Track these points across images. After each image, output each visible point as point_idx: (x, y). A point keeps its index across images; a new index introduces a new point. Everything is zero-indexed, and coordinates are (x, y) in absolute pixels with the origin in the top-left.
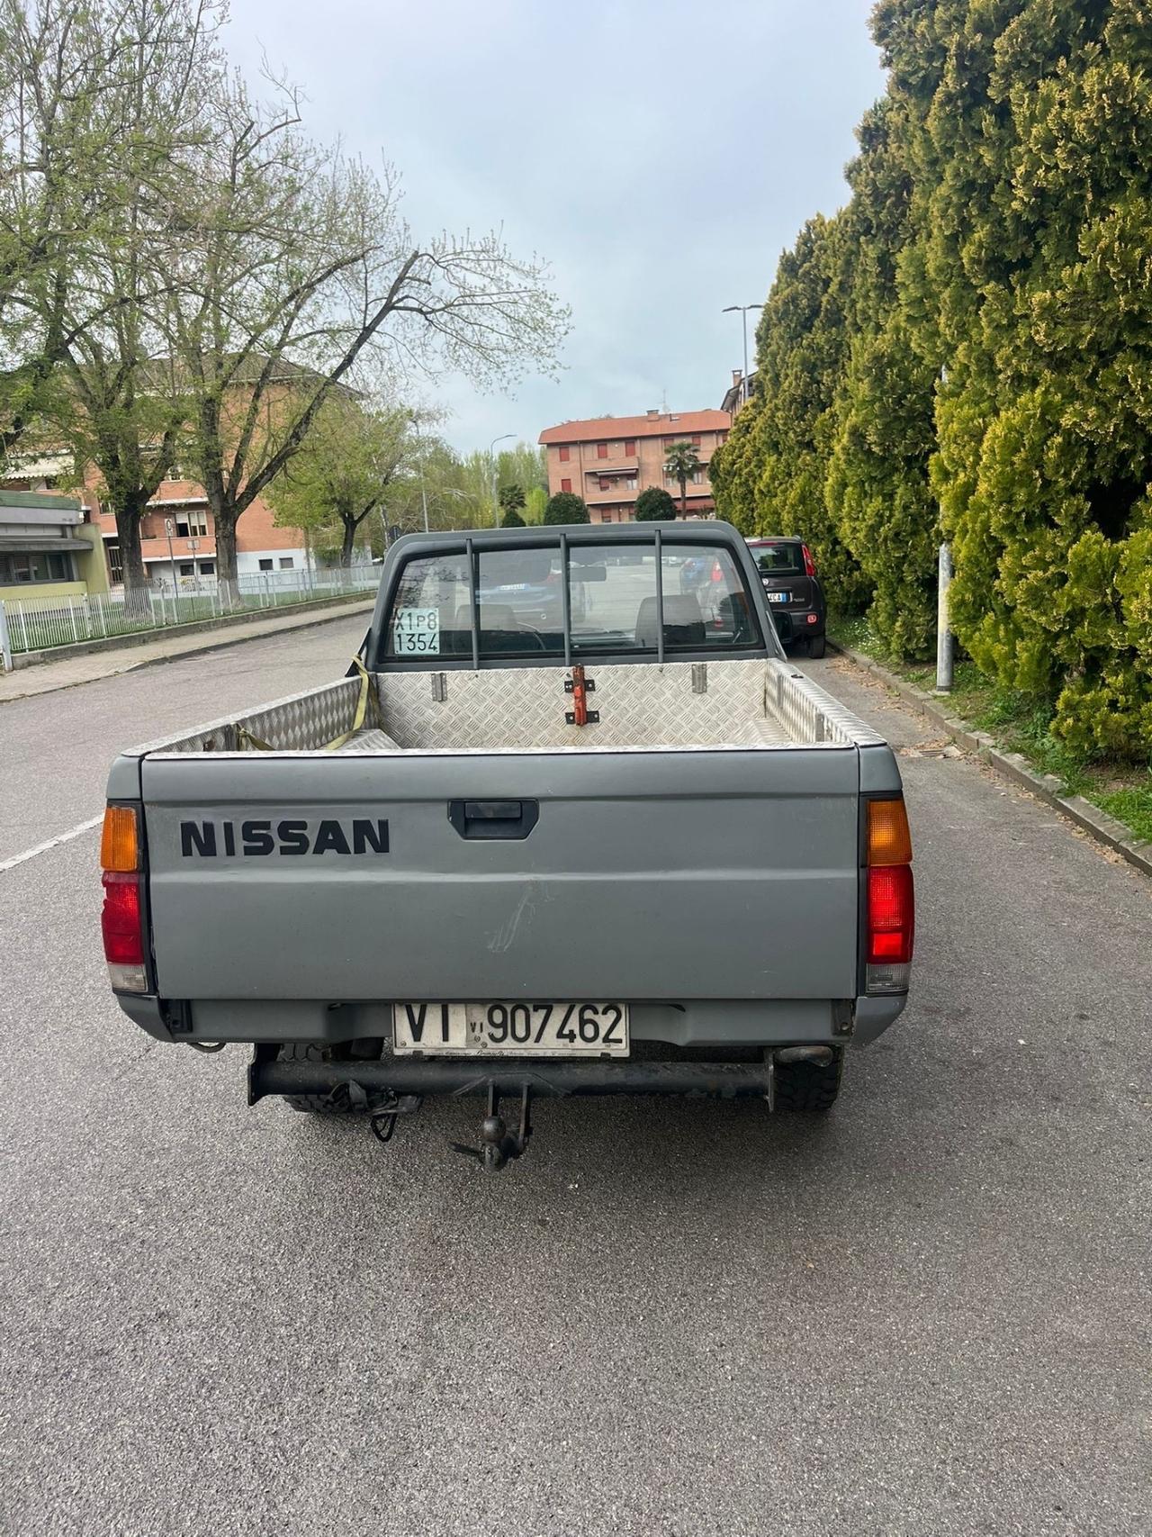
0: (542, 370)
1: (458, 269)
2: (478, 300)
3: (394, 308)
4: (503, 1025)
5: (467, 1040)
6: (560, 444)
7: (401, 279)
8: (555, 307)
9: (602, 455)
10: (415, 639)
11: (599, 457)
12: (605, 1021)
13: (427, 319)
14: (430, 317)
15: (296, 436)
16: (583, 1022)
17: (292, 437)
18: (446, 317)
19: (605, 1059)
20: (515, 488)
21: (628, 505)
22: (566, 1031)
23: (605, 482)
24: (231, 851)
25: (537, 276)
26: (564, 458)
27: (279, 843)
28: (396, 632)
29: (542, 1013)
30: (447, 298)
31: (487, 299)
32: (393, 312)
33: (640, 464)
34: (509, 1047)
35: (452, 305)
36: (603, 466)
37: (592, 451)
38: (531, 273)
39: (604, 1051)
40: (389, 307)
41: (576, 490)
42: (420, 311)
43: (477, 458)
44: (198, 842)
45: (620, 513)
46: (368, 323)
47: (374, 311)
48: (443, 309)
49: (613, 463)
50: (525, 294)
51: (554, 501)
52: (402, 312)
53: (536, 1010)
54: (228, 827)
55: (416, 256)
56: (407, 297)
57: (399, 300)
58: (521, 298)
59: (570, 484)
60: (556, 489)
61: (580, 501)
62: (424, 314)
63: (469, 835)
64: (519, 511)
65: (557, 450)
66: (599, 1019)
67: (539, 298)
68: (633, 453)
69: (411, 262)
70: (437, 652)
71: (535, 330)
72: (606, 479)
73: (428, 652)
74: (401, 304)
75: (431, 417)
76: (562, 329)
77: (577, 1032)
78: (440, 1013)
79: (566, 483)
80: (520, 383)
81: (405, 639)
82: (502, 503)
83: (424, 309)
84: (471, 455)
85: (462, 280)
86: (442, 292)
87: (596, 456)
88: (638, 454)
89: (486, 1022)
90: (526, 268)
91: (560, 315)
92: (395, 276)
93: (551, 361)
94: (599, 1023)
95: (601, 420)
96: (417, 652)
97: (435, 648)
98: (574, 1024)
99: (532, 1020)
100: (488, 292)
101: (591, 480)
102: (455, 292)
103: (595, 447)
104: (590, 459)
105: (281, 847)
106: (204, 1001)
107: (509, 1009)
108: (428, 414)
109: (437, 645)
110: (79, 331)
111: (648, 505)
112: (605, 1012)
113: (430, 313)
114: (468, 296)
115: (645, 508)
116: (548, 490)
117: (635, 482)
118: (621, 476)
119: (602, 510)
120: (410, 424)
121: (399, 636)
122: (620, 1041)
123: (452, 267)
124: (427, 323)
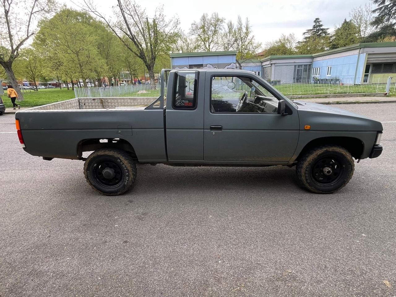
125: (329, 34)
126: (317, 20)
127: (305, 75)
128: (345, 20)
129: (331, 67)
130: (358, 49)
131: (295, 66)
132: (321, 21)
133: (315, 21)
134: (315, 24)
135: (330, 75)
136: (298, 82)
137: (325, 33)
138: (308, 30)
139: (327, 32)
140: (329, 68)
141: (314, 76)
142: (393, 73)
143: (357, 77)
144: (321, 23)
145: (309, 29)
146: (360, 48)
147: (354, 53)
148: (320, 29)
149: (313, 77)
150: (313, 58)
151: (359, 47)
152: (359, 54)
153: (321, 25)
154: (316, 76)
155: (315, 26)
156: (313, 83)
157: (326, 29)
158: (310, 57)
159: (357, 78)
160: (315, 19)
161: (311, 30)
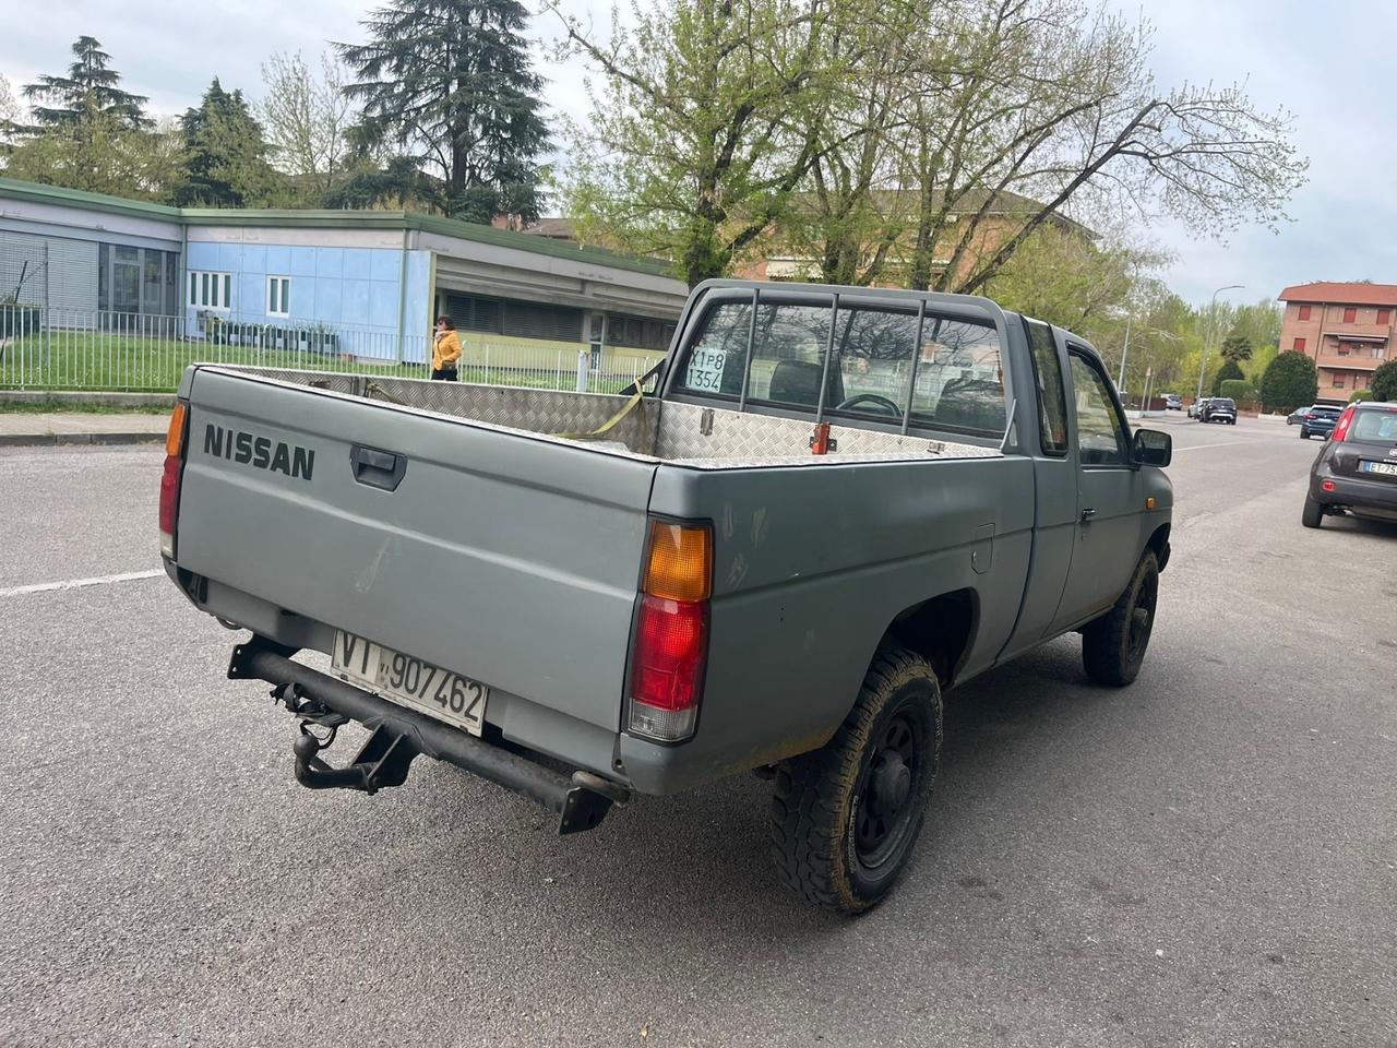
0: (1261, 219)
1: (1194, 118)
2: (1209, 148)
3: (1119, 151)
4: (400, 673)
5: (377, 679)
6: (1302, 303)
7: (1132, 126)
8: (1291, 160)
9: (1349, 320)
10: (702, 376)
11: (1345, 321)
12: (470, 695)
13: (1151, 163)
14: (1154, 161)
15: (999, 261)
16: (455, 691)
17: (996, 260)
18: (1172, 163)
19: (462, 732)
20: (1242, 340)
21: (1367, 373)
22: (441, 696)
23: (1344, 347)
24: (228, 456)
25: (1279, 128)
26: (1304, 317)
27: (255, 456)
28: (690, 367)
29: (429, 671)
30: (1176, 145)
31: (1219, 148)
32: (1118, 156)
33: (1390, 335)
34: (401, 697)
35: (1180, 152)
36: (1347, 330)
37: (1337, 315)
38: (1275, 125)
39: (464, 725)
40: (1115, 150)
41: (1309, 352)
42: (1145, 156)
43: (1214, 308)
44: (214, 443)
45: (1355, 381)
46: (1091, 163)
47: (1101, 151)
48: (1169, 155)
49: (1358, 330)
50: (1260, 145)
51: (1280, 358)
52: (1127, 156)
53: (425, 668)
54: (230, 433)
55: (1154, 104)
56: (1134, 142)
57: (1124, 146)
58: (1256, 150)
59: (1304, 344)
60: (1287, 345)
61: (1312, 363)
62: (1150, 159)
63: (360, 479)
64: (1242, 364)
65: (1297, 308)
66: (466, 691)
67: (1277, 151)
68: (1385, 321)
69: (1148, 110)
70: (717, 391)
71: (1265, 180)
72: (1346, 344)
73: (711, 389)
74: (1128, 149)
75: (1155, 260)
76: (1295, 182)
77: (448, 699)
78: (364, 647)
79: (1300, 342)
80: (1236, 230)
81: (695, 374)
82: (1224, 354)
83: (1150, 154)
84: (1207, 303)
85: (1195, 129)
86: (1172, 139)
87: (1341, 319)
88: (1391, 324)
89: (391, 667)
90: (1268, 120)
91: (1296, 168)
92: (1129, 121)
93: (1277, 213)
94: (466, 697)
95: (1357, 283)
96: (702, 388)
97: (716, 387)
98: (447, 691)
99: (421, 675)
100: (1220, 140)
101: (1328, 342)
102: (1187, 140)
103: (1342, 311)
104: (1335, 323)
105: (255, 459)
106: (214, 581)
107: (408, 660)
108: (1154, 257)
109: (718, 384)
110: (833, 147)
111: (1388, 376)
112: (470, 688)
113: (1154, 158)
114: (1199, 145)
115: (1383, 379)
116: (1278, 346)
117: (1381, 351)
118: (1366, 343)
119: (1335, 374)
120: (1132, 265)
121: (692, 371)
122: (475, 719)
123: (1189, 116)
124: (1151, 167)
125: (151, 123)
126: (86, 45)
127: (154, 299)
128: (216, 84)
129: (285, 282)
130: (400, 229)
131: (104, 247)
132: (107, 56)
133: (78, 48)
134: (82, 62)
135: (286, 315)
136: (123, 327)
137: (134, 113)
138: (50, 79)
139: (141, 113)
140: (274, 281)
141: (199, 306)
142: (501, 334)
143: (408, 332)
144: (109, 66)
145: (55, 77)
146: (408, 230)
147: (383, 243)
148: (106, 88)
149: (201, 314)
150: (187, 225)
151: (405, 224)
152: (406, 249)
153: (112, 76)
154: (210, 306)
155: (82, 70)
156: (202, 339)
157: (135, 97)
158: (169, 218)
159: (410, 338)
160: (78, 40)
161: (62, 83)
